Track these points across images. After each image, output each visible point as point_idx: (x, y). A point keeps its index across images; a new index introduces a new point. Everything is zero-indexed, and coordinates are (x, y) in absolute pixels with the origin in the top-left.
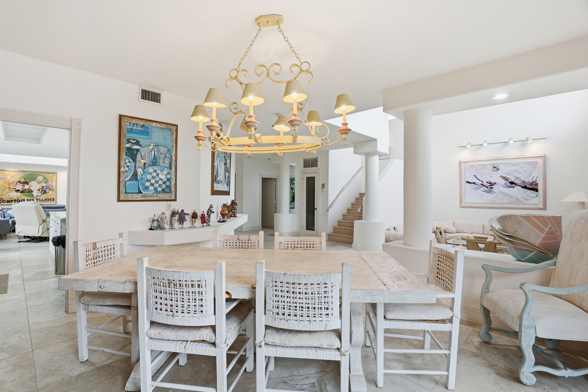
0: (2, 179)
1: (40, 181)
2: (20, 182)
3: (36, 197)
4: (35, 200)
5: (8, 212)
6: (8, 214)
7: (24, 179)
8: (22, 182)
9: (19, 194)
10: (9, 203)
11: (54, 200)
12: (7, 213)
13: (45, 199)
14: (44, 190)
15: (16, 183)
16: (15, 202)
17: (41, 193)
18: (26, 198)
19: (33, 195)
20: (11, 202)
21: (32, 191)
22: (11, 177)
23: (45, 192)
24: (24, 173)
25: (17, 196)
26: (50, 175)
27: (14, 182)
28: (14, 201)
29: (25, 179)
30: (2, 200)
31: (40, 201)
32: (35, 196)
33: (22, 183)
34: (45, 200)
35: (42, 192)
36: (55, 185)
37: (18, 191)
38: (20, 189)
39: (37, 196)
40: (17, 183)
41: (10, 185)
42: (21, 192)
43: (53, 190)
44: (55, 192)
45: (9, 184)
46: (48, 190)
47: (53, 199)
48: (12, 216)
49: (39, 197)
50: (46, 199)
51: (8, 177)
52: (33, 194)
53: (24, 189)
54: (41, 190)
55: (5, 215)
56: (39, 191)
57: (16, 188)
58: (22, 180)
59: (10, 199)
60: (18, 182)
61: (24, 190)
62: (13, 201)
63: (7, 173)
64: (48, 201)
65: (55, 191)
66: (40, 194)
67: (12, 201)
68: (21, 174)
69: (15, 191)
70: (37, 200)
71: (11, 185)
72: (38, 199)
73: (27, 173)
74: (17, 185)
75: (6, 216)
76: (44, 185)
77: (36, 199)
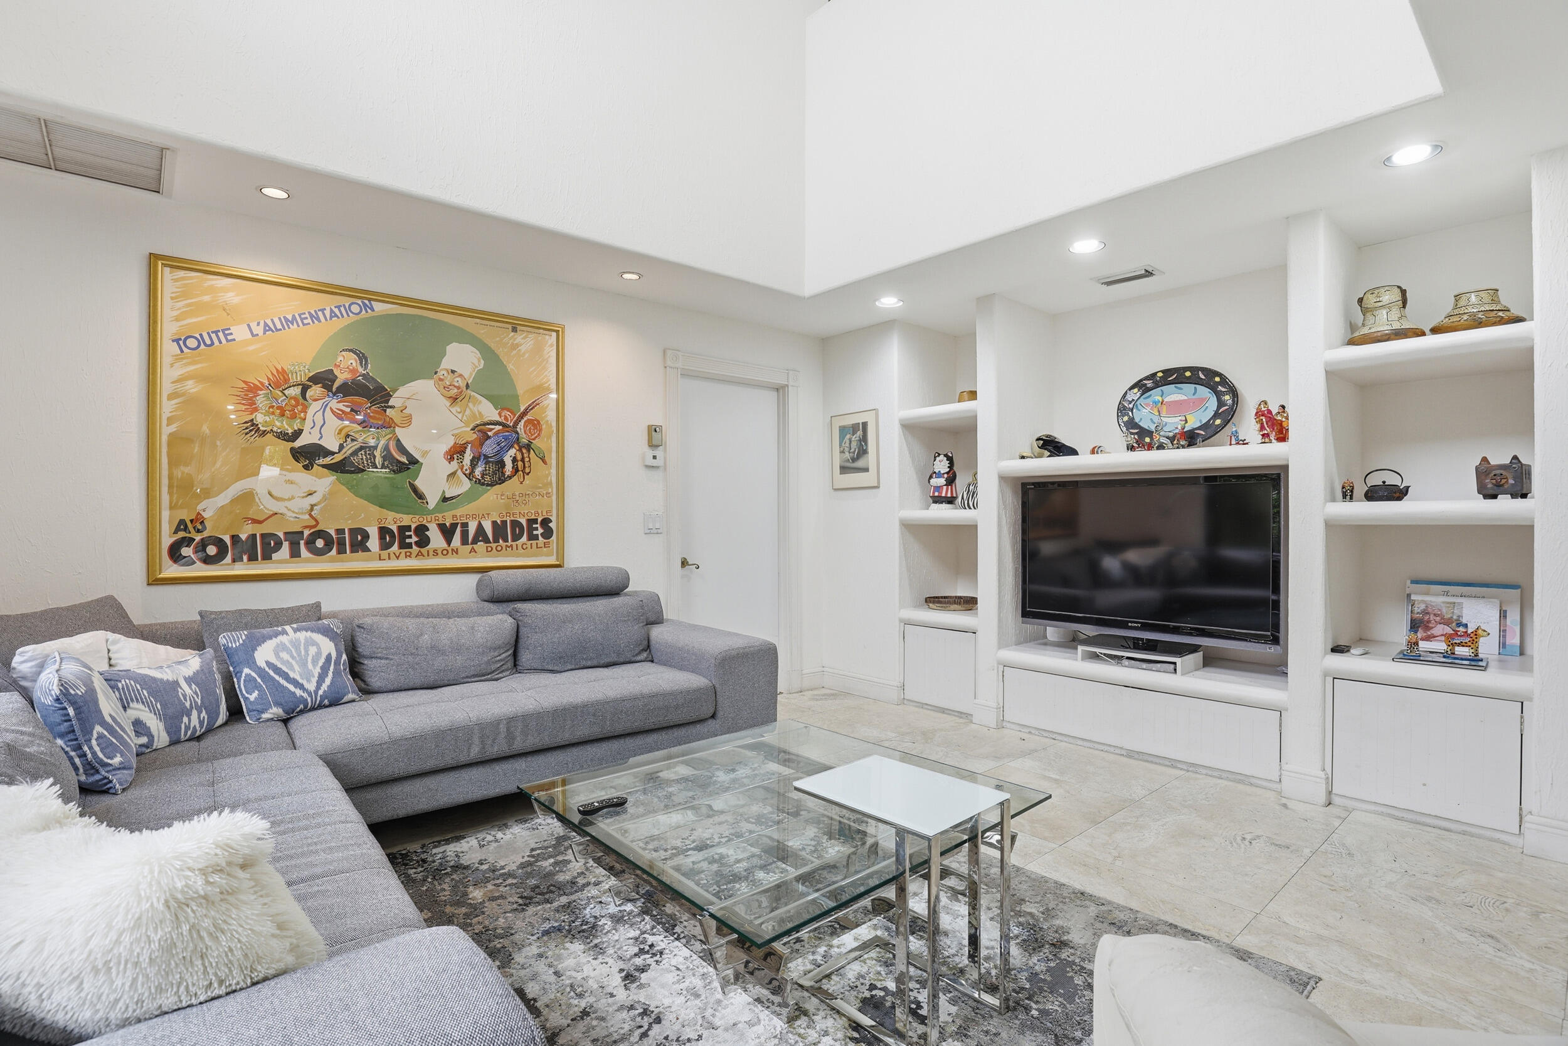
0: (192, 343)
1: (462, 384)
2: (324, 379)
3: (437, 509)
4: (436, 539)
5: (264, 654)
6: (261, 672)
7: (352, 360)
8: (342, 377)
9: (322, 482)
10: (253, 558)
11: (548, 534)
12: (252, 664)
13: (494, 523)
14: (486, 457)
15: (297, 391)
16: (295, 553)
17: (470, 476)
18: (372, 516)
19: (421, 496)
20: (267, 557)
21: (414, 462)
22: (259, 330)
23: (497, 475)
24: (355, 309)
25: (313, 500)
26: (525, 341)
27: (281, 381)
28: (286, 545)
29: (362, 358)
30: (198, 538)
31: (464, 541)
32: (433, 500)
33: (346, 390)
34: (500, 530)
35: (478, 471)
36: (551, 415)
37: (308, 456)
38: (332, 444)
39: (445, 499)
40: (305, 389)
41: (253, 408)
42: (339, 468)
43: (544, 462)
44: (553, 471)
45: (249, 394)
46: (512, 452)
47: (546, 522)
48: (299, 692)
49: (458, 512)
50: (504, 523)
51: (240, 333)
52: (418, 483)
53: (356, 445)
54: (468, 456)
55: (241, 686)
56: (455, 463)
57: (297, 434)
58: (346, 368)
59: (259, 530)
60: (315, 379)
61: (355, 453)
62: (279, 545)
63: (230, 293)
64: (516, 538)
65: (554, 462)
66: (466, 485)
67: (268, 546)
68: (333, 315)
69: (297, 454)
70: (447, 532)
71: (261, 400)
72: (454, 526)
73: (379, 307)
74: (305, 410)
75: (249, 697)
76: (489, 412)
77: (442, 527)
